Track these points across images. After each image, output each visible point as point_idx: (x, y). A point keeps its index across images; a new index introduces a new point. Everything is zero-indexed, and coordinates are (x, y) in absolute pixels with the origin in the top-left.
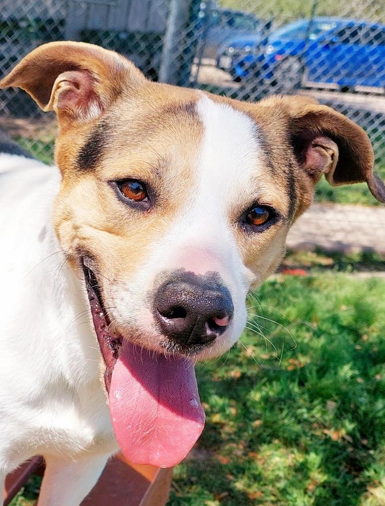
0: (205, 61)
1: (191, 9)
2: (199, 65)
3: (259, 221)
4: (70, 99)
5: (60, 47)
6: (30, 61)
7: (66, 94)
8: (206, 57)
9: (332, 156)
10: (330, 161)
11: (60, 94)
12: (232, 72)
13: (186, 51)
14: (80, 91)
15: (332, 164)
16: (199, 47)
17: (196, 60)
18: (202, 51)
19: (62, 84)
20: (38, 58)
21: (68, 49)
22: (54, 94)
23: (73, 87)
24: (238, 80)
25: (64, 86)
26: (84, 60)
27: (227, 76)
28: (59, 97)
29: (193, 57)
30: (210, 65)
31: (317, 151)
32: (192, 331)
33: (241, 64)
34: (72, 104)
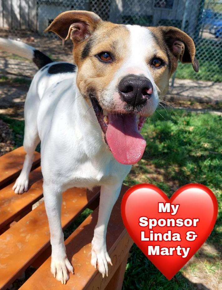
0: (205, 30)
1: (200, 10)
2: (202, 32)
3: (157, 65)
4: (77, 34)
5: (70, 13)
6: (58, 20)
7: (75, 32)
8: (205, 29)
9: (183, 47)
10: (182, 49)
11: (73, 32)
12: (215, 34)
13: (198, 26)
14: (80, 31)
15: (183, 51)
16: (202, 25)
17: (201, 30)
18: (203, 26)
19: (73, 28)
20: (61, 18)
21: (74, 13)
22: (70, 33)
23: (78, 29)
24: (217, 37)
25: (74, 29)
26: (82, 18)
27: (214, 36)
28: (72, 34)
29: (200, 29)
30: (207, 32)
31: (176, 46)
32: (136, 97)
33: (218, 31)
34: (78, 36)
